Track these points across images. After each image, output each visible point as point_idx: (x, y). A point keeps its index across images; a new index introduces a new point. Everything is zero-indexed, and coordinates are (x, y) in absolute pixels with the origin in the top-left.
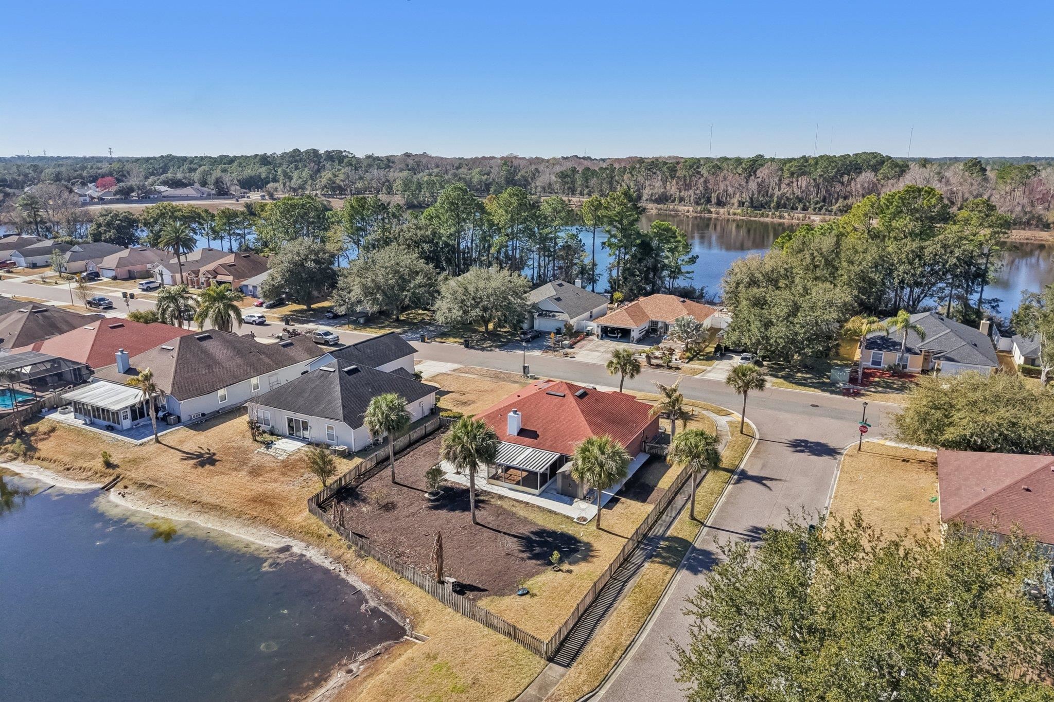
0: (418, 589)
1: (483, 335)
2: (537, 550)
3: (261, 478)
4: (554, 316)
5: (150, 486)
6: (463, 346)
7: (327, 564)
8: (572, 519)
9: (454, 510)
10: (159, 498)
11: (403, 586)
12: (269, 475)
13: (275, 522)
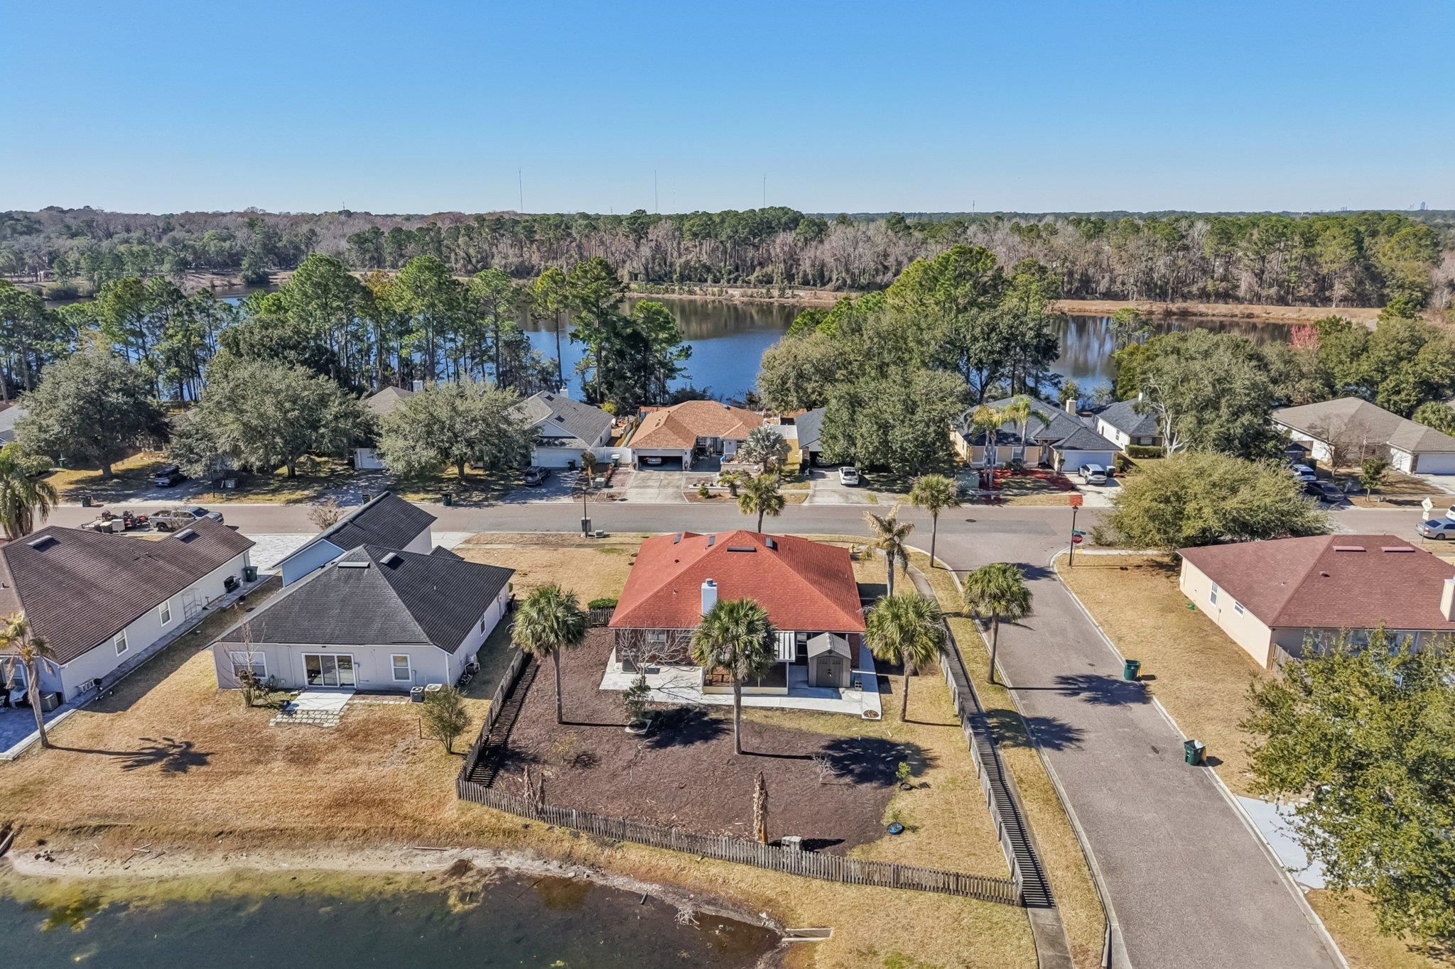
0: (746, 868)
1: (459, 483)
2: (857, 768)
3: (322, 766)
4: (563, 444)
5: (99, 828)
6: (441, 504)
7: (554, 869)
8: (859, 717)
9: (692, 742)
10: (135, 844)
11: (716, 869)
12: (330, 757)
13: (408, 831)
